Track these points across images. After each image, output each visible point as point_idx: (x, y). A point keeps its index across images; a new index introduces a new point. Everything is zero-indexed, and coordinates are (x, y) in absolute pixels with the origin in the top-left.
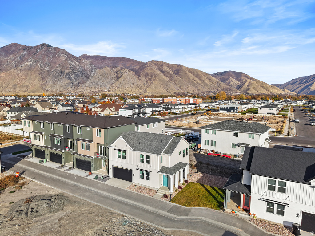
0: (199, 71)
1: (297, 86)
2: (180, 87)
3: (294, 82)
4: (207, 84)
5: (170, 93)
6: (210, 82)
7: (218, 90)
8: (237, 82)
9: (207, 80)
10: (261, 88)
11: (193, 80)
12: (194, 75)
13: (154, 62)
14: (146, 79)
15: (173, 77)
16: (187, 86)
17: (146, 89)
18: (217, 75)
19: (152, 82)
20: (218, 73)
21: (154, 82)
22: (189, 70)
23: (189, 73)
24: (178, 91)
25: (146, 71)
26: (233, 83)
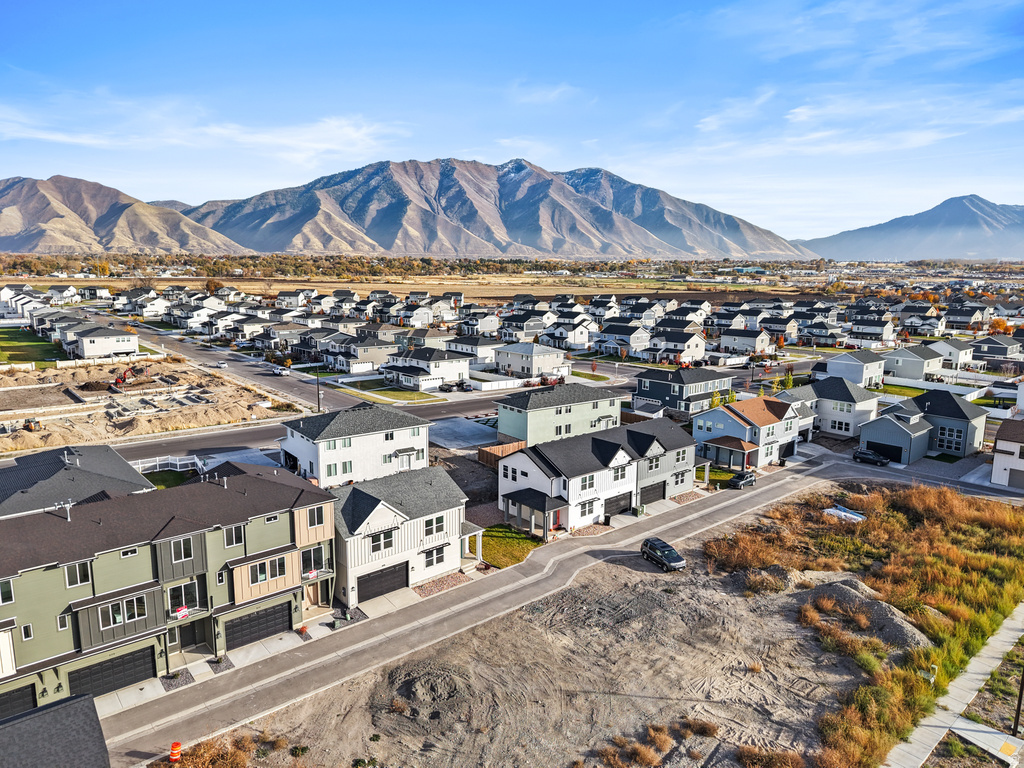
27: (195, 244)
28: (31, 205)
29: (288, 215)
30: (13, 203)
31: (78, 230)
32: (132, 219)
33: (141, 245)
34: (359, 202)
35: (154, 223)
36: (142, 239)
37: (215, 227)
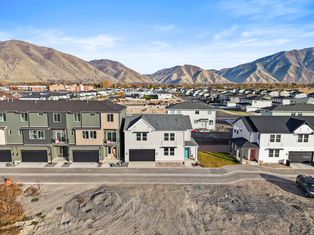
0: (75, 57)
1: (162, 77)
2: (54, 74)
3: (159, 73)
4: (85, 72)
5: (42, 80)
6: (88, 70)
7: (96, 78)
8: (114, 71)
9: (84, 67)
10: (136, 77)
11: (69, 67)
12: (69, 61)
13: (16, 42)
14: (6, 62)
15: (44, 61)
16: (63, 73)
17: (7, 75)
18: (94, 63)
19: (15, 67)
20: (95, 60)
21: (18, 66)
22: (63, 56)
23: (63, 58)
24: (52, 79)
25: (4, 51)
26: (110, 71)
27: (217, 81)
28: (179, 73)
29: (246, 71)
30: (176, 72)
31: (189, 78)
32: (202, 75)
33: (203, 82)
34: (272, 66)
35: (207, 76)
36: (203, 80)
37: (223, 76)
